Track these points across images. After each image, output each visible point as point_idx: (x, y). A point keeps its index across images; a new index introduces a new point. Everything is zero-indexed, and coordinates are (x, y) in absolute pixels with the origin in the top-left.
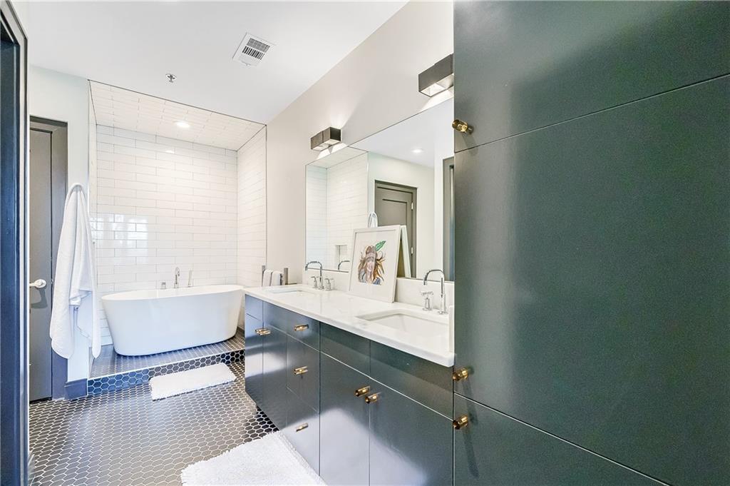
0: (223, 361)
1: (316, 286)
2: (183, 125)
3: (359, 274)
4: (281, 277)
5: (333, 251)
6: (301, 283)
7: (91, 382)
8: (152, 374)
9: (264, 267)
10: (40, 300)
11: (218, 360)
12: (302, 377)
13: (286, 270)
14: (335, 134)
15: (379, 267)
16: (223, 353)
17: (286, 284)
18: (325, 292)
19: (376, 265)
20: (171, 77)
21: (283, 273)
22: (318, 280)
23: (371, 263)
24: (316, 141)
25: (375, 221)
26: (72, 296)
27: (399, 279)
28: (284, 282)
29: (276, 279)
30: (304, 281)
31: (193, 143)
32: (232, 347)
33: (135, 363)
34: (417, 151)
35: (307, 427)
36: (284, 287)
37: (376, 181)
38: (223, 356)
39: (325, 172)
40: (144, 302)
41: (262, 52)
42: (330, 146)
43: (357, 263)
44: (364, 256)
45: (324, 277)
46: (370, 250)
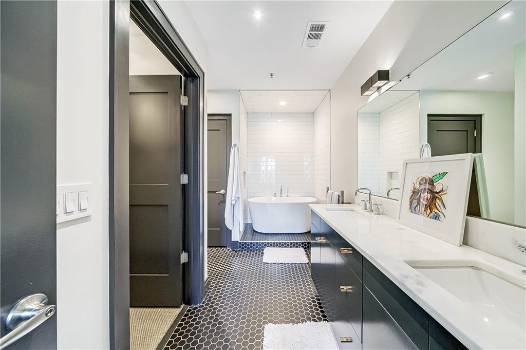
0: (303, 247)
1: (366, 209)
2: (283, 103)
3: (411, 205)
4: (339, 197)
5: (386, 176)
6: (354, 203)
7: (240, 243)
8: (265, 245)
9: (328, 188)
10: (222, 199)
11: (300, 245)
12: (346, 295)
13: (342, 192)
14: (384, 75)
15: (438, 201)
16: (303, 241)
17: (343, 203)
18: (373, 215)
19: (434, 198)
20: (272, 75)
21: (340, 194)
22: (367, 203)
23: (426, 195)
24: (366, 87)
25: (428, 151)
26: (233, 199)
27: (470, 218)
28: (341, 202)
29: (335, 199)
30: (356, 202)
31: (289, 113)
32: (308, 238)
33: (264, 237)
34: (483, 77)
35: (351, 342)
36: (341, 206)
37: (429, 115)
38: (303, 243)
39: (377, 117)
40: (264, 204)
41: (320, 32)
42: (379, 88)
43: (409, 193)
44: (417, 186)
45: (373, 202)
46: (424, 181)
